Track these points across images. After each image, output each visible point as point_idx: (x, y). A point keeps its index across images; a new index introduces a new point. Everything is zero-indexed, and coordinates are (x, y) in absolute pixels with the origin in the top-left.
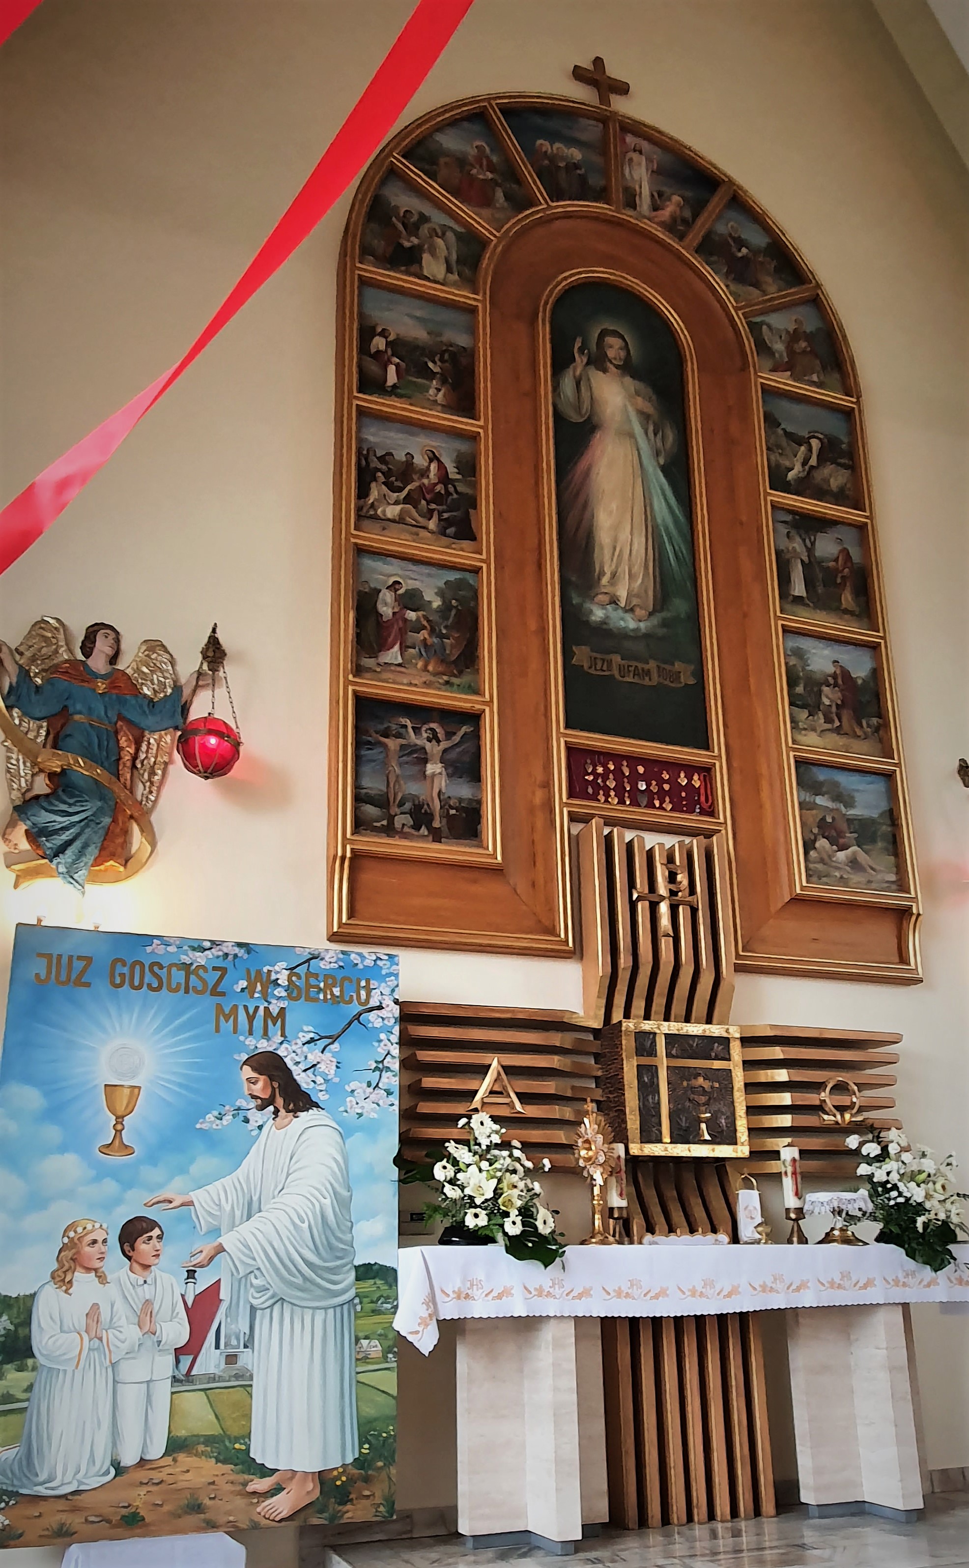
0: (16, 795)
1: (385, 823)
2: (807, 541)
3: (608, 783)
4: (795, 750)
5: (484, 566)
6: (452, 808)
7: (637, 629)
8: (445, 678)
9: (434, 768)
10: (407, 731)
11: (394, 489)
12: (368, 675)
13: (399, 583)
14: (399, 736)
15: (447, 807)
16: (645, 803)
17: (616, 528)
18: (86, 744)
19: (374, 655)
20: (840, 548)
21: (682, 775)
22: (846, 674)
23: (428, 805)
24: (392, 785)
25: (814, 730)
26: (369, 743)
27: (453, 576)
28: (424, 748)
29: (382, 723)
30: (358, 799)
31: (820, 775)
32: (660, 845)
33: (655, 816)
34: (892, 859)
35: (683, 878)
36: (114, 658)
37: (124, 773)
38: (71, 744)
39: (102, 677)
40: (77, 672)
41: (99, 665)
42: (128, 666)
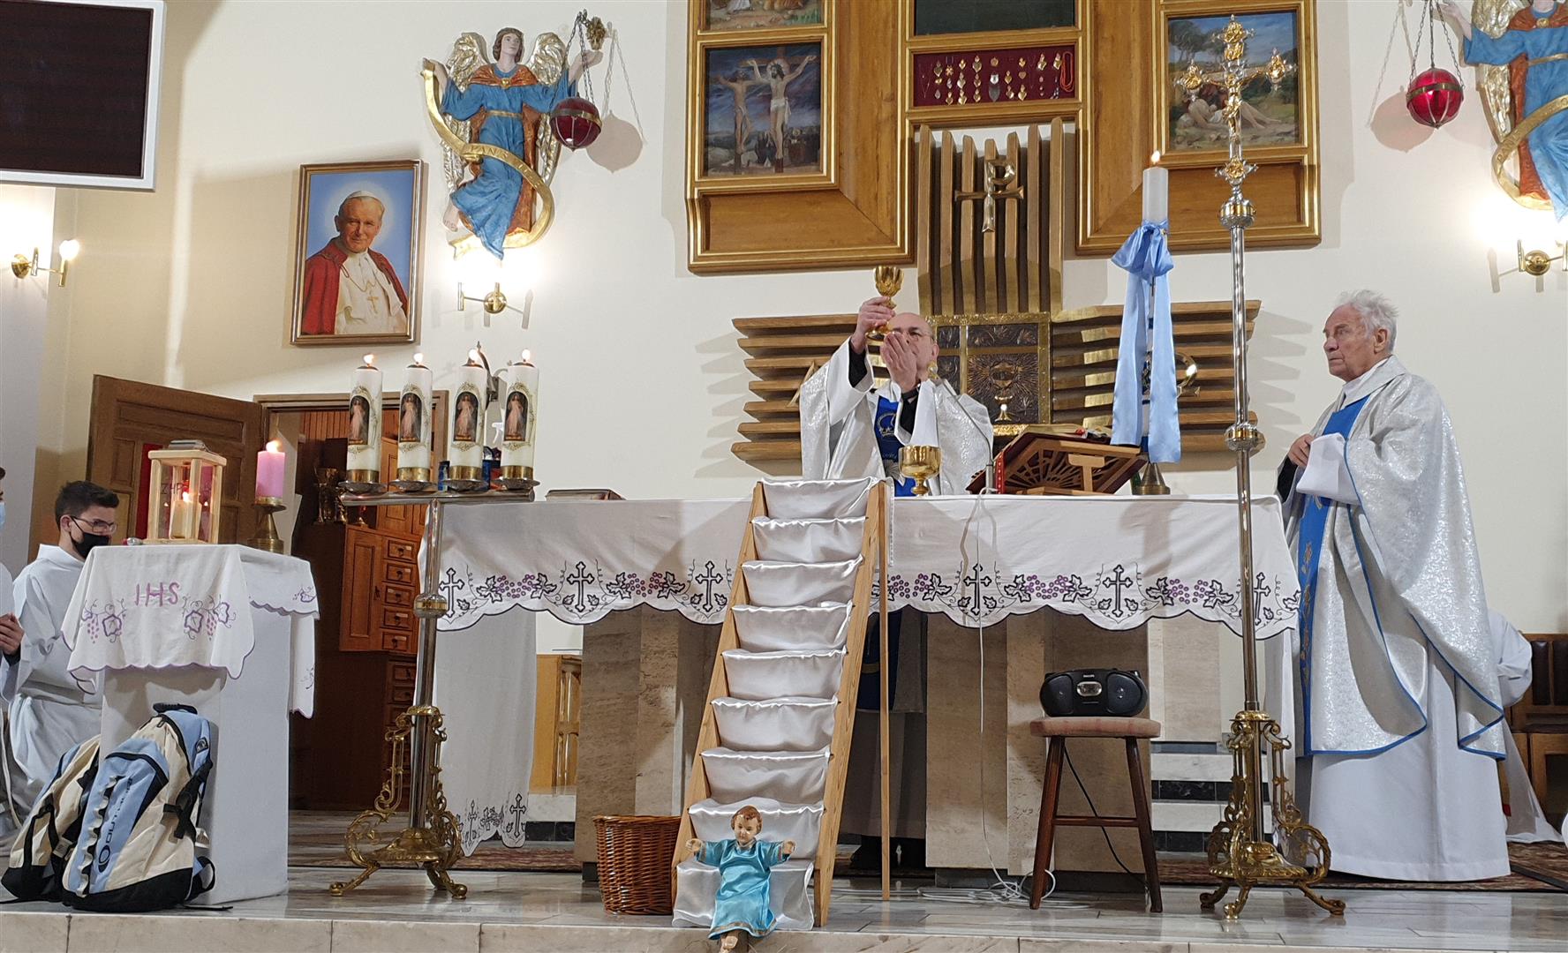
0: (451, 185)
1: (732, 162)
3: (960, 84)
4: (1167, 7)
6: (793, 138)
8: (790, 12)
9: (779, 103)
10: (754, 73)
12: (719, 26)
14: (746, 78)
15: (789, 137)
16: (996, 97)
18: (497, 135)
21: (1042, 59)
23: (771, 138)
24: (739, 126)
26: (719, 90)
28: (768, 87)
29: (730, 70)
30: (706, 144)
31: (1204, 27)
32: (990, 144)
33: (1007, 109)
34: (1291, 107)
35: (1010, 172)
36: (518, 57)
37: (528, 152)
38: (487, 135)
39: (507, 75)
40: (488, 75)
41: (506, 65)
42: (528, 60)
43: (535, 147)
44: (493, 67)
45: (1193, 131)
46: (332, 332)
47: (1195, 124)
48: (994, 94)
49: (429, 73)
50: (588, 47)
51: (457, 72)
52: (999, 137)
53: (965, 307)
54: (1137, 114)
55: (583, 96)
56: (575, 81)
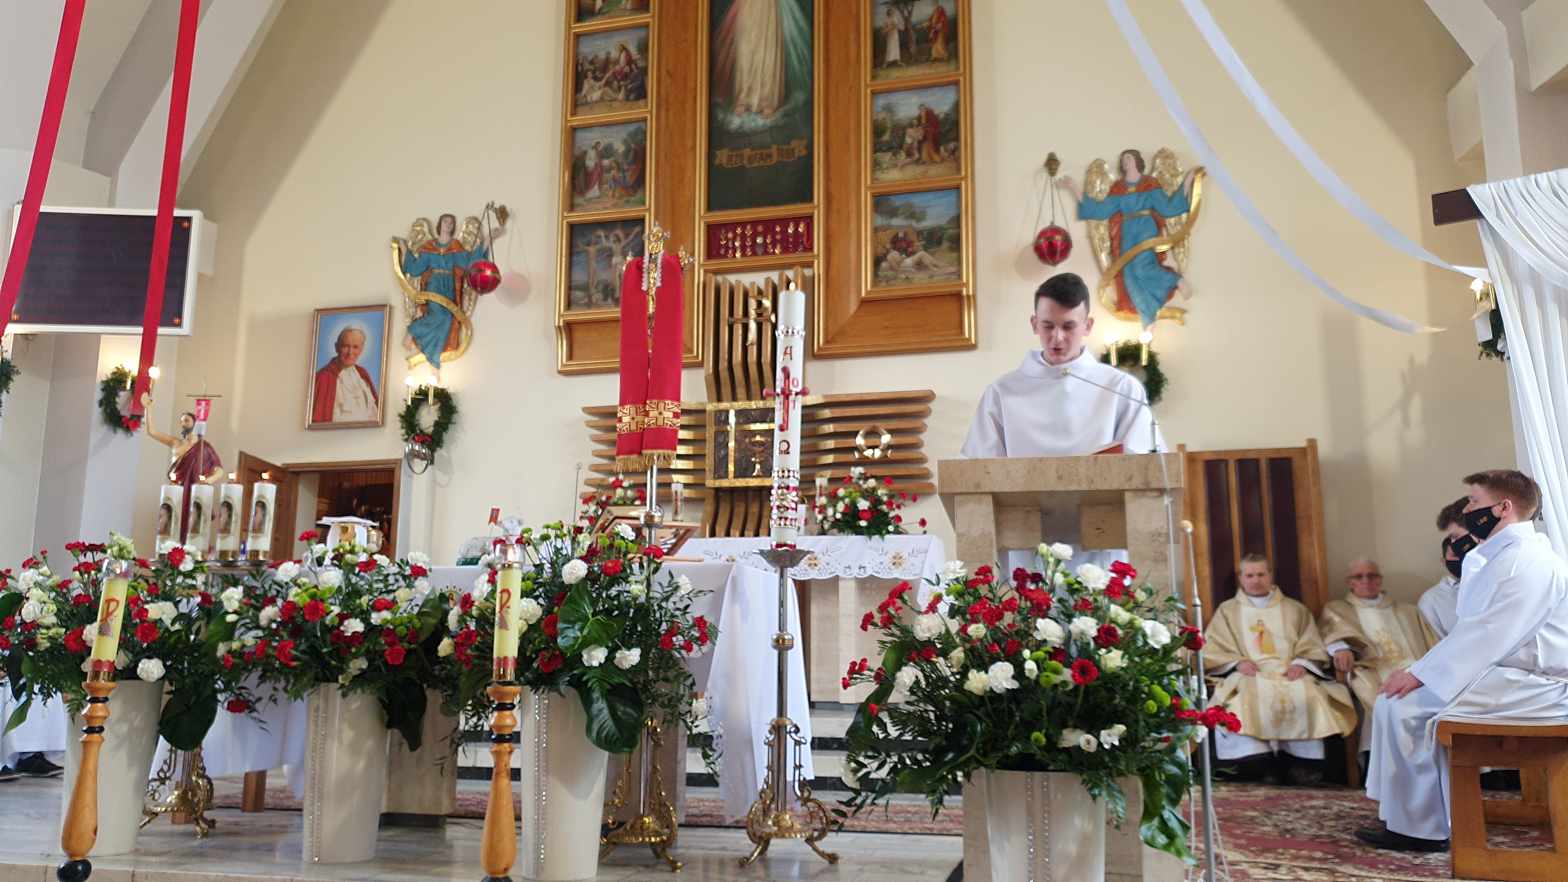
0: (408, 321)
1: (586, 300)
2: (906, 13)
3: (737, 244)
4: (872, 188)
5: (649, 115)
7: (764, 125)
8: (625, 198)
9: (617, 259)
10: (601, 240)
11: (596, 79)
12: (578, 209)
13: (598, 143)
14: (596, 243)
16: (760, 252)
17: (753, 53)
18: (438, 286)
19: (582, 193)
20: (934, 8)
21: (792, 225)
22: (930, 114)
23: (612, 284)
24: (591, 276)
25: (895, 166)
26: (578, 252)
27: (632, 128)
28: (610, 249)
29: (586, 238)
30: (570, 288)
31: (898, 202)
32: (753, 284)
33: (767, 260)
34: (954, 255)
35: (767, 303)
36: (452, 233)
37: (457, 298)
38: (431, 286)
39: (444, 246)
40: (432, 246)
41: (444, 239)
42: (459, 236)
43: (461, 293)
44: (436, 240)
45: (890, 273)
46: (331, 419)
47: (892, 268)
48: (759, 250)
49: (395, 245)
50: (495, 224)
51: (414, 244)
52: (758, 279)
53: (739, 396)
54: (853, 261)
55: (491, 260)
56: (487, 250)
